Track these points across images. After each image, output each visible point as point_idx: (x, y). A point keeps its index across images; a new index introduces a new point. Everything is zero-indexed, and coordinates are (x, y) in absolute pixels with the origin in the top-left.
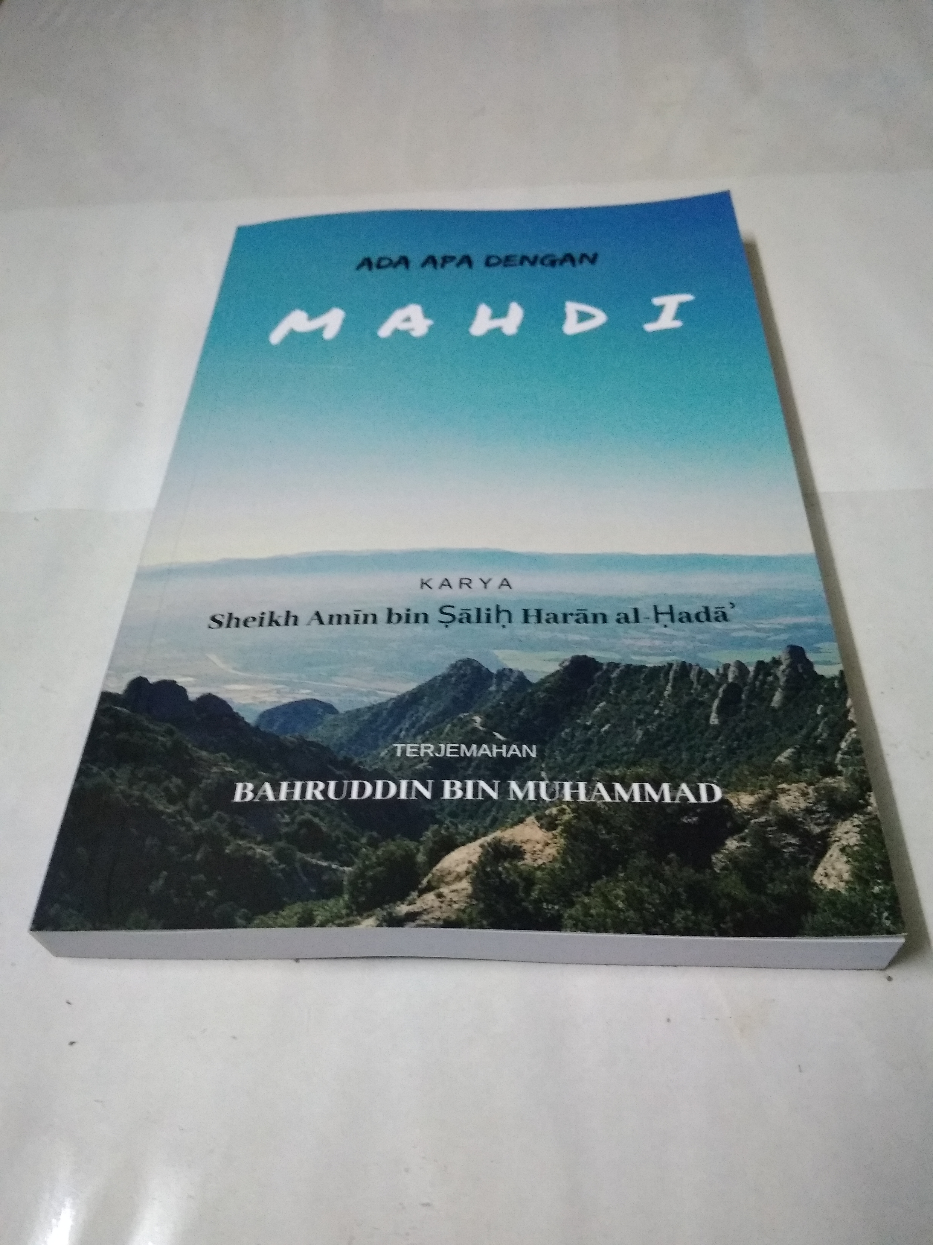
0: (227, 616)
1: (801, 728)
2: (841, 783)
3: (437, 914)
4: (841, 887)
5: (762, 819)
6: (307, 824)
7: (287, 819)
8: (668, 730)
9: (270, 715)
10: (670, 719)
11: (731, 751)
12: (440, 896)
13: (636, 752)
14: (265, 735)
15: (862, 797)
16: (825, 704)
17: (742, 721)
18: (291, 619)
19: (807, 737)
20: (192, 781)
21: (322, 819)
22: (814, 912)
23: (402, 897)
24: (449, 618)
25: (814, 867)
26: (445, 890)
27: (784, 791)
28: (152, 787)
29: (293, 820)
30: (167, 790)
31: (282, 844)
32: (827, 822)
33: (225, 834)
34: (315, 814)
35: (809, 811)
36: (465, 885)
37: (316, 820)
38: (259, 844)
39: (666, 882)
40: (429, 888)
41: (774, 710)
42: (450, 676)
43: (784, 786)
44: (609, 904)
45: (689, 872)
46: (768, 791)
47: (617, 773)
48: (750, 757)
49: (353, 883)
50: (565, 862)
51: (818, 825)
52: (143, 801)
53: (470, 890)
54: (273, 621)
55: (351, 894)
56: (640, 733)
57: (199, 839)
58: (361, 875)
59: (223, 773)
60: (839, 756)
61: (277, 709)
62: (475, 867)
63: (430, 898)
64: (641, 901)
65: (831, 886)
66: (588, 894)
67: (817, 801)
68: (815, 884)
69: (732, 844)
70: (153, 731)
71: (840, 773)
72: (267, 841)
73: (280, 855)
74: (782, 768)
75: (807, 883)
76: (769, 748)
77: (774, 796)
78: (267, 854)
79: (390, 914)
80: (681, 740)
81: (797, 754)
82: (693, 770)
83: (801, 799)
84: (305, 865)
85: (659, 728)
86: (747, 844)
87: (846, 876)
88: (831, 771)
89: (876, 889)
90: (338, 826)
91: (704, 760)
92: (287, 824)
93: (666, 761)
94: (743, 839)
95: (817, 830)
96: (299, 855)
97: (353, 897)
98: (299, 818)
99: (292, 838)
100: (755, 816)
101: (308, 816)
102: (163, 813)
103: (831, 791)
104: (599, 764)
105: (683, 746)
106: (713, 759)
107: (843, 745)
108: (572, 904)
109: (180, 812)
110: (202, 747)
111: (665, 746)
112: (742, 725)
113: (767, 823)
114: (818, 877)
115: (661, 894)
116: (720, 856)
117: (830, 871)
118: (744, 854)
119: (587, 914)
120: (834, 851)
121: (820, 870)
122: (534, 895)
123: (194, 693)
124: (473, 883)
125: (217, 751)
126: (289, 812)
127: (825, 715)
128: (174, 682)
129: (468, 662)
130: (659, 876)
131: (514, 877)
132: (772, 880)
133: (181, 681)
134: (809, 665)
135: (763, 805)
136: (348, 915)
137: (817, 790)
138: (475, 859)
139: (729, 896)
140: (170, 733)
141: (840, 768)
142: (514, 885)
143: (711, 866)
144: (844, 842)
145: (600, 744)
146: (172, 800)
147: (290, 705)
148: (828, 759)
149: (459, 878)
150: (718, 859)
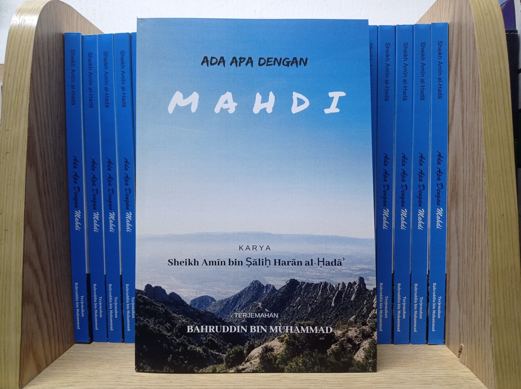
0: (174, 260)
1: (359, 308)
2: (367, 328)
3: (250, 369)
4: (361, 360)
5: (343, 339)
6: (210, 340)
7: (204, 338)
8: (318, 308)
9: (194, 301)
10: (319, 304)
11: (337, 315)
12: (251, 363)
13: (308, 316)
14: (194, 309)
15: (372, 333)
16: (367, 300)
17: (341, 305)
18: (196, 263)
19: (360, 312)
20: (174, 325)
21: (215, 339)
22: (352, 367)
23: (240, 364)
24: (250, 263)
25: (355, 354)
26: (252, 361)
27: (350, 330)
28: (161, 326)
29: (206, 339)
30: (166, 327)
31: (204, 347)
32: (361, 340)
33: (187, 343)
34: (213, 337)
35: (356, 337)
36: (258, 360)
37: (213, 339)
38: (197, 347)
39: (314, 358)
40: (248, 361)
41: (351, 302)
42: (251, 287)
43: (351, 328)
44: (297, 364)
45: (320, 355)
46: (346, 330)
47: (302, 323)
48: (342, 318)
49: (226, 359)
50: (285, 352)
51: (358, 341)
52: (160, 332)
53: (259, 361)
54: (190, 264)
55: (226, 362)
56: (310, 309)
57: (179, 344)
58: (228, 357)
59: (183, 322)
60: (368, 319)
61: (196, 299)
62: (260, 354)
63: (248, 363)
64: (306, 363)
65: (358, 360)
66: (292, 362)
67: (359, 334)
68: (354, 359)
69: (333, 346)
70: (157, 306)
71: (367, 325)
72: (200, 346)
73: (204, 350)
74: (351, 322)
75: (352, 358)
76: (348, 315)
77: (347, 332)
78: (201, 350)
79: (237, 369)
80: (322, 312)
81: (356, 317)
82: (325, 322)
83: (355, 333)
84: (212, 353)
85: (316, 307)
86: (338, 346)
87: (363, 357)
88: (364, 324)
89: (370, 361)
90: (220, 341)
91: (328, 319)
92: (205, 340)
93: (317, 319)
94: (336, 345)
95: (358, 343)
96: (210, 351)
97: (227, 364)
98: (208, 338)
99: (207, 345)
100: (341, 338)
101: (210, 338)
102: (167, 335)
103: (364, 330)
104: (297, 320)
105: (323, 313)
106: (331, 318)
107: (370, 315)
108: (287, 365)
109: (171, 335)
110: (175, 313)
111: (317, 314)
112: (341, 306)
113: (344, 340)
114: (355, 357)
115: (312, 361)
116: (329, 350)
117: (359, 355)
118: (336, 350)
119: (291, 367)
120: (361, 349)
121: (356, 355)
122: (277, 362)
123: (168, 292)
124: (260, 359)
125: (179, 314)
126: (205, 336)
127: (366, 304)
128: (160, 287)
129: (256, 281)
130: (312, 356)
131: (272, 357)
132: (343, 358)
133: (163, 287)
134: (365, 285)
135: (344, 334)
136: (226, 369)
137: (360, 330)
138: (260, 352)
139: (330, 362)
140: (162, 307)
141: (367, 323)
142: (271, 359)
143: (326, 353)
144: (364, 347)
145: (297, 313)
146: (169, 331)
147: (200, 297)
148: (365, 320)
149: (256, 358)
150: (329, 351)
